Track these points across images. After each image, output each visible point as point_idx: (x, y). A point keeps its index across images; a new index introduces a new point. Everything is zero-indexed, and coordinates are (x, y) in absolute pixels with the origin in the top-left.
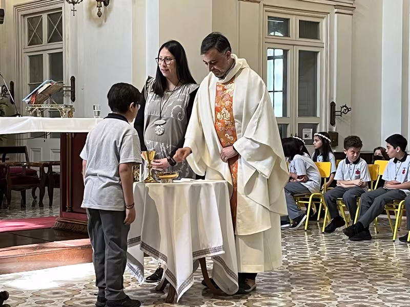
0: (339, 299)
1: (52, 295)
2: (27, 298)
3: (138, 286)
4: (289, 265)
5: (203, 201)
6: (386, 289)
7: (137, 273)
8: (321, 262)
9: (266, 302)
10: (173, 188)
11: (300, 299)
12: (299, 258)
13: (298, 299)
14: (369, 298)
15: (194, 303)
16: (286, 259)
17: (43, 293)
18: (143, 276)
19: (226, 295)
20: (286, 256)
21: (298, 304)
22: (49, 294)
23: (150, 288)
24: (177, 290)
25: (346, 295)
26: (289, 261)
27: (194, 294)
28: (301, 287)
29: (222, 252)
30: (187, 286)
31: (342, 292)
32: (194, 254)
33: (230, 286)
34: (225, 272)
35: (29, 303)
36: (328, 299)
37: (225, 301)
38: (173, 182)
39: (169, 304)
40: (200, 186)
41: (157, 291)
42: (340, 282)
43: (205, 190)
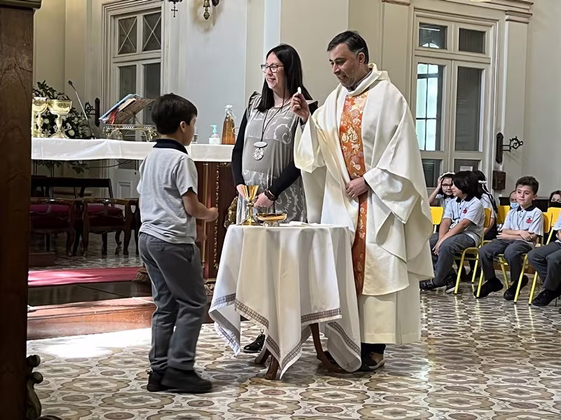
0: (489, 383)
1: (123, 365)
2: (92, 367)
3: (233, 358)
4: (429, 336)
5: (316, 251)
6: (551, 372)
7: (231, 340)
8: (471, 334)
9: (394, 383)
10: (278, 233)
11: (439, 380)
12: (443, 328)
13: (436, 380)
14: (528, 382)
15: (302, 381)
16: (427, 329)
17: (113, 362)
18: (240, 344)
19: (344, 371)
20: (427, 325)
21: (435, 387)
22: (119, 362)
23: (248, 360)
24: (280, 363)
25: (498, 378)
26: (429, 332)
27: (303, 369)
28: (441, 365)
29: (338, 317)
30: (292, 358)
31: (495, 373)
32: (304, 319)
33: (350, 362)
34: (344, 343)
35: (94, 374)
36: (475, 382)
37: (342, 379)
38: (279, 226)
39: (270, 381)
40: (312, 232)
41: (256, 364)
42: (493, 360)
43: (319, 236)
